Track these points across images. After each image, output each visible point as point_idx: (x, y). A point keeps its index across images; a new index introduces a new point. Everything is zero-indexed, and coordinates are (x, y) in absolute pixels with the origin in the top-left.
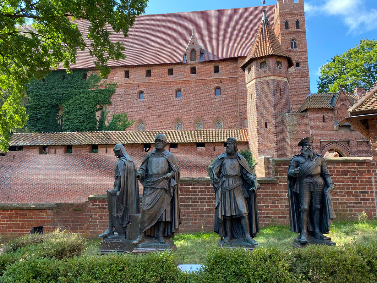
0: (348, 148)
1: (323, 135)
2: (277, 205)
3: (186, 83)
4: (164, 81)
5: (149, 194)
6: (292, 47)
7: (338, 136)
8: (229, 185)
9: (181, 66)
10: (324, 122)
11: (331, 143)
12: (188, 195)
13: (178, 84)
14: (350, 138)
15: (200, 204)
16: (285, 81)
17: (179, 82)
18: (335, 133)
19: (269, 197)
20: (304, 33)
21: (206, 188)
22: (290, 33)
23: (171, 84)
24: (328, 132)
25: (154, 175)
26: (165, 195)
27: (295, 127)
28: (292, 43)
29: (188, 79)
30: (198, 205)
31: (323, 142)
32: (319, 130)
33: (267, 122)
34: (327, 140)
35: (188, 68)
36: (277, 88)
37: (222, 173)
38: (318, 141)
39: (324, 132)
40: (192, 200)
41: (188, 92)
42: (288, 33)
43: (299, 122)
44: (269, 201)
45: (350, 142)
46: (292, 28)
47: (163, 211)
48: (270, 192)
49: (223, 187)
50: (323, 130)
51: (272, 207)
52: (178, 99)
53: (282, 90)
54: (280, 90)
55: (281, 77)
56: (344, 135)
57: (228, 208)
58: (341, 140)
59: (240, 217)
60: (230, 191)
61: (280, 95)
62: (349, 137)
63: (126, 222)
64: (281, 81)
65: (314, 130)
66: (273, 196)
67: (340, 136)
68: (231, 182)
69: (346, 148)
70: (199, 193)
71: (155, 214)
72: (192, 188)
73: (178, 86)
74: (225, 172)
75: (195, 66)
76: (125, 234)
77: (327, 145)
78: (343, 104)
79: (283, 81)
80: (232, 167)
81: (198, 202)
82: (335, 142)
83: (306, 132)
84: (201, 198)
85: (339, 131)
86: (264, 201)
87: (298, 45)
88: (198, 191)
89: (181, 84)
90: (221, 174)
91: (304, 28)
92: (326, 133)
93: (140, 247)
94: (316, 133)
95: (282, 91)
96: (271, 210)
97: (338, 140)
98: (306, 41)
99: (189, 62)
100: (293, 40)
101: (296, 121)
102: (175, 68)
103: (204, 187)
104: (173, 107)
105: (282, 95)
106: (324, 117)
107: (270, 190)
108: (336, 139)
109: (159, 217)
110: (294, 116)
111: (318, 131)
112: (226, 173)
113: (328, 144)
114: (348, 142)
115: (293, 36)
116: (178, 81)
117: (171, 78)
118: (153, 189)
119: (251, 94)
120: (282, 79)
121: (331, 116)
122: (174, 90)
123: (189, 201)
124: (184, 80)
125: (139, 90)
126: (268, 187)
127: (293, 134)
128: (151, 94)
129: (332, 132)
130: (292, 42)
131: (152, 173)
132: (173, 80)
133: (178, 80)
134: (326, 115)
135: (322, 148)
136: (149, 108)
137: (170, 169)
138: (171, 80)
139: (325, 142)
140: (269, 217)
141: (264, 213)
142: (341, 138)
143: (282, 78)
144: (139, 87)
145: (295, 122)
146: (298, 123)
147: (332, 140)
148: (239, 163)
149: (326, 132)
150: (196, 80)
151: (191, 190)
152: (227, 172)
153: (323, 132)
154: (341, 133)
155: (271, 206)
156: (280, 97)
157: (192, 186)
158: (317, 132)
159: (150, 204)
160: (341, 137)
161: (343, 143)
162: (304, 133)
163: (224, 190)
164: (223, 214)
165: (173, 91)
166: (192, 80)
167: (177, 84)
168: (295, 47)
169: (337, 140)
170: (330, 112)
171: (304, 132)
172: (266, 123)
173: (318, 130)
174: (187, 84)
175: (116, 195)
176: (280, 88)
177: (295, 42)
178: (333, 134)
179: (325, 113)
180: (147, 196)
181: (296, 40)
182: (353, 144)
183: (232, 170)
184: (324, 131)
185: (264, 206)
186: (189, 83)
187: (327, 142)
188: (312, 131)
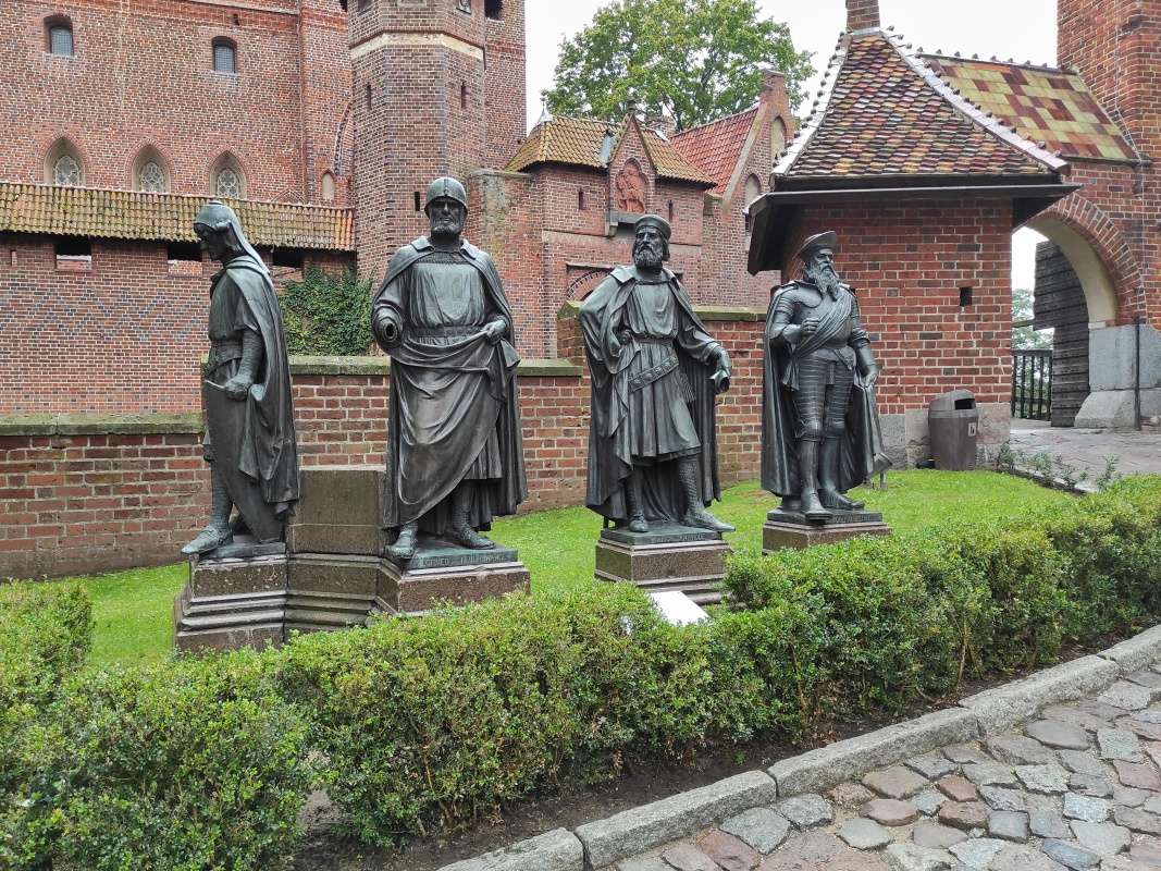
1: (575, 247)
2: (574, 438)
5: (436, 392)
7: (612, 254)
8: (652, 365)
10: (581, 208)
11: (596, 271)
12: (311, 415)
15: (349, 442)
16: (477, 60)
18: (605, 245)
19: (554, 418)
21: (368, 393)
24: (589, 240)
25: (447, 325)
26: (483, 396)
27: (502, 216)
30: (345, 446)
31: (575, 267)
32: (567, 232)
34: (584, 264)
36: (454, 81)
37: (630, 328)
38: (562, 265)
40: (322, 432)
43: (515, 202)
44: (555, 427)
47: (478, 449)
48: (560, 402)
49: (633, 371)
50: (577, 230)
51: (561, 446)
52: (60, 60)
53: (468, 90)
54: (463, 88)
55: (468, 43)
57: (648, 434)
59: (680, 458)
60: (653, 384)
61: (463, 106)
63: (289, 495)
64: (467, 56)
65: (553, 231)
66: (566, 412)
67: (617, 253)
68: (656, 357)
70: (347, 410)
71: (456, 457)
72: (321, 392)
74: (641, 324)
76: (283, 539)
77: (583, 277)
78: (632, 161)
80: (659, 310)
81: (342, 437)
82: (604, 270)
84: (354, 425)
85: (616, 240)
86: (542, 428)
88: (343, 401)
90: (626, 332)
92: (584, 244)
93: (421, 564)
94: (557, 239)
95: (468, 94)
96: (557, 454)
101: (507, 198)
103: (363, 388)
105: (469, 106)
106: (581, 194)
107: (560, 397)
108: (607, 263)
109: (466, 468)
110: (502, 182)
111: (565, 234)
112: (642, 329)
113: (587, 274)
118: (447, 374)
119: (369, 87)
120: (470, 50)
121: (600, 193)
123: (313, 435)
126: (554, 387)
127: (498, 235)
129: (597, 242)
131: (442, 320)
134: (588, 188)
135: (572, 286)
137: (492, 307)
139: (579, 268)
140: (553, 474)
141: (539, 464)
143: (470, 47)
145: (505, 202)
146: (511, 205)
147: (595, 265)
148: (676, 300)
149: (584, 240)
151: (316, 397)
152: (648, 326)
153: (577, 239)
154: (622, 246)
155: (561, 443)
156: (461, 113)
157: (323, 386)
158: (562, 237)
159: (444, 425)
160: (619, 257)
162: (526, 236)
163: (637, 381)
164: (635, 451)
170: (598, 179)
172: (417, 195)
173: (563, 232)
175: (245, 400)
176: (464, 82)
178: (600, 248)
179: (585, 182)
180: (431, 398)
183: (659, 318)
184: (580, 236)
185: (541, 442)
187: (586, 268)
188: (549, 233)
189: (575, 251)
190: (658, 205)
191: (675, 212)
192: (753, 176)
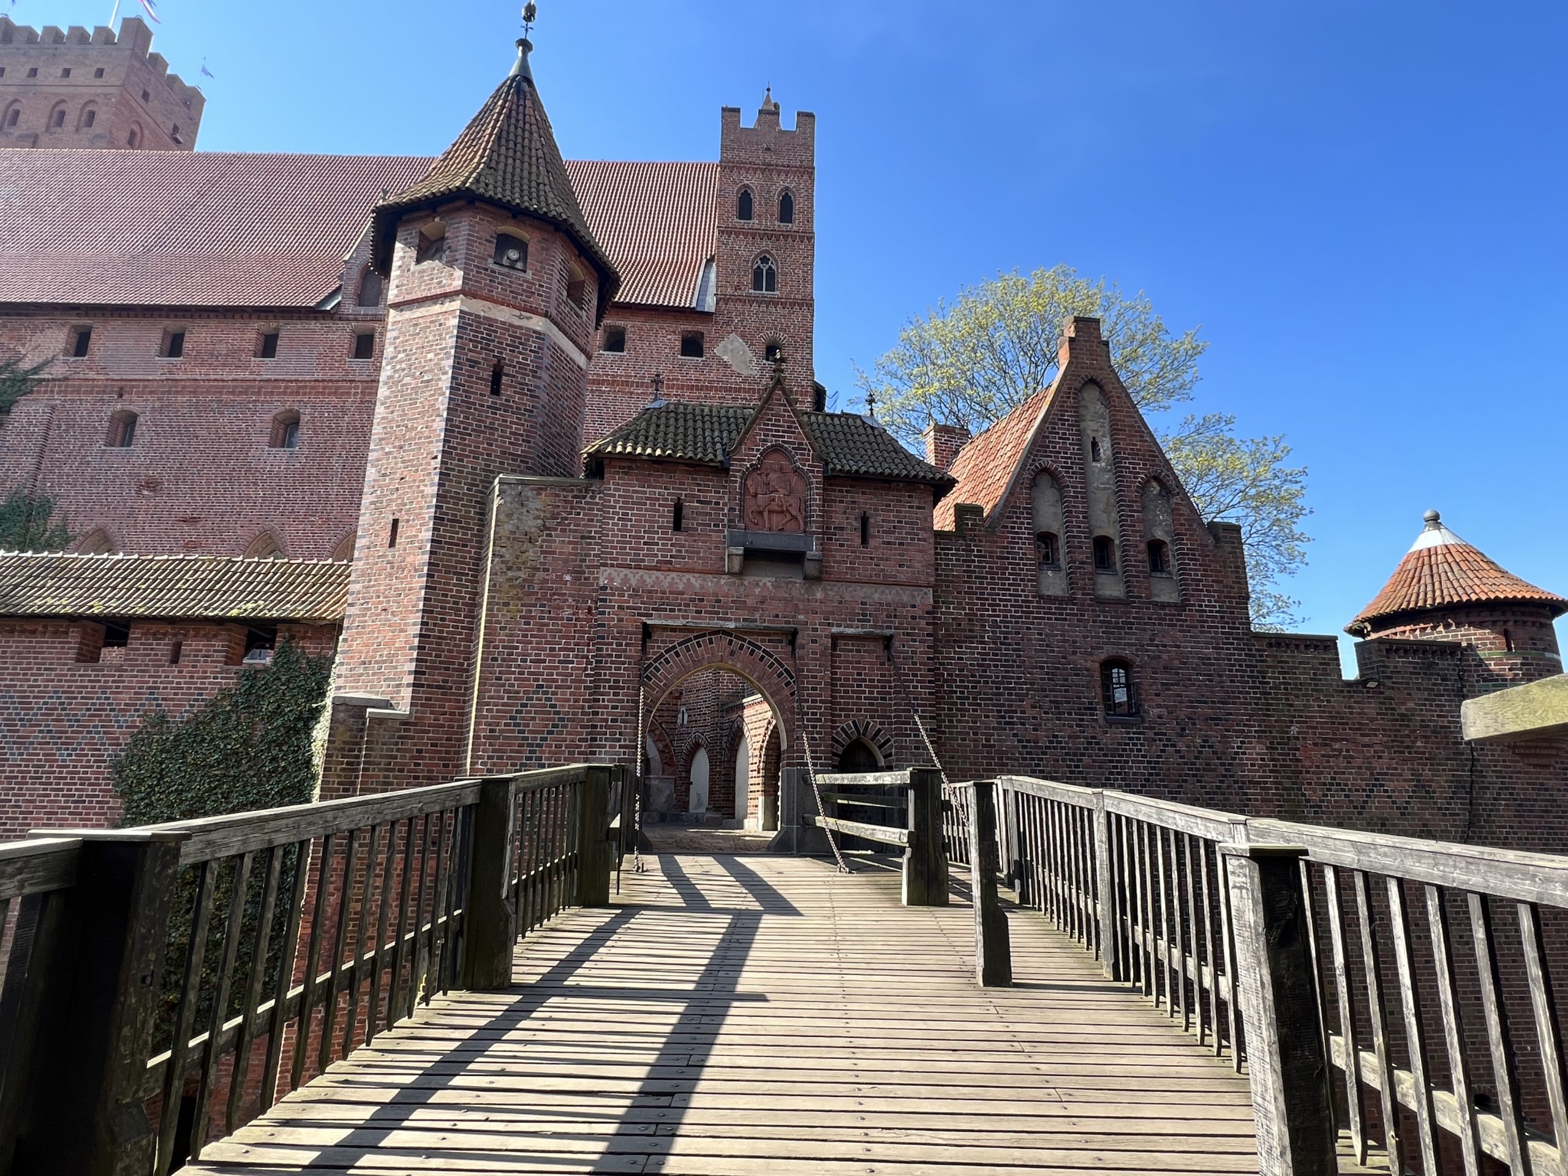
0: (788, 664)
1: (664, 592)
3: (323, 393)
4: (230, 378)
6: (757, 286)
7: (740, 604)
9: (313, 325)
10: (677, 527)
11: (704, 635)
13: (291, 394)
14: (801, 617)
16: (535, 332)
17: (300, 388)
18: (726, 588)
20: (808, 237)
22: (753, 234)
23: (259, 393)
24: (693, 580)
27: (527, 545)
28: (758, 273)
29: (336, 378)
31: (665, 628)
32: (647, 568)
33: (402, 516)
34: (679, 622)
35: (341, 335)
36: (477, 357)
38: (631, 624)
39: (669, 579)
41: (329, 427)
42: (746, 235)
43: (550, 523)
45: (799, 636)
46: (764, 218)
50: (664, 566)
52: (282, 453)
53: (506, 370)
54: (497, 367)
55: (514, 307)
56: (772, 598)
58: (752, 625)
61: (495, 391)
62: (797, 610)
64: (511, 325)
65: (619, 566)
67: (750, 602)
69: (782, 666)
73: (290, 402)
75: (374, 329)
77: (680, 644)
78: (777, 449)
79: (520, 327)
82: (726, 632)
83: (578, 573)
85: (748, 580)
87: (779, 278)
89: (305, 394)
91: (810, 221)
92: (681, 587)
94: (625, 580)
95: (507, 375)
97: (739, 625)
98: (812, 269)
99: (350, 309)
100: (765, 260)
101: (537, 517)
102: (289, 332)
104: (255, 484)
105: (507, 392)
106: (678, 506)
108: (730, 620)
110: (529, 494)
111: (641, 572)
113: (690, 640)
114: (791, 636)
115: (766, 245)
116: (291, 381)
117: (267, 369)
120: (519, 317)
121: (717, 503)
122: (268, 417)
124: (320, 377)
125: (119, 407)
127: (510, 580)
128: (171, 426)
129: (710, 584)
130: (759, 267)
132: (273, 377)
133: (294, 378)
134: (693, 496)
135: (655, 661)
136: (152, 485)
138: (265, 377)
139: (674, 629)
142: (757, 616)
143: (518, 313)
144: (121, 396)
145: (531, 524)
146: (545, 527)
147: (705, 623)
149: (680, 581)
150: (367, 382)
153: (667, 580)
154: (757, 591)
156: (490, 400)
158: (634, 578)
160: (756, 609)
161: (763, 641)
162: (568, 578)
165: (265, 418)
166: (351, 381)
167: (285, 393)
168: (771, 287)
169: (732, 625)
170: (712, 481)
171: (568, 572)
172: (395, 522)
173: (638, 567)
174: (330, 394)
176: (500, 359)
177: (770, 268)
178: (716, 594)
179: (688, 488)
181: (776, 261)
182: (812, 647)
184: (674, 575)
186: (335, 393)
187: (685, 629)
188: (609, 570)
189: (665, 601)
190: (838, 519)
191: (872, 531)
192: (1045, 470)
